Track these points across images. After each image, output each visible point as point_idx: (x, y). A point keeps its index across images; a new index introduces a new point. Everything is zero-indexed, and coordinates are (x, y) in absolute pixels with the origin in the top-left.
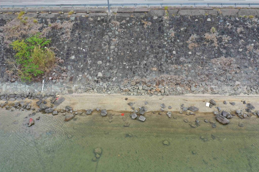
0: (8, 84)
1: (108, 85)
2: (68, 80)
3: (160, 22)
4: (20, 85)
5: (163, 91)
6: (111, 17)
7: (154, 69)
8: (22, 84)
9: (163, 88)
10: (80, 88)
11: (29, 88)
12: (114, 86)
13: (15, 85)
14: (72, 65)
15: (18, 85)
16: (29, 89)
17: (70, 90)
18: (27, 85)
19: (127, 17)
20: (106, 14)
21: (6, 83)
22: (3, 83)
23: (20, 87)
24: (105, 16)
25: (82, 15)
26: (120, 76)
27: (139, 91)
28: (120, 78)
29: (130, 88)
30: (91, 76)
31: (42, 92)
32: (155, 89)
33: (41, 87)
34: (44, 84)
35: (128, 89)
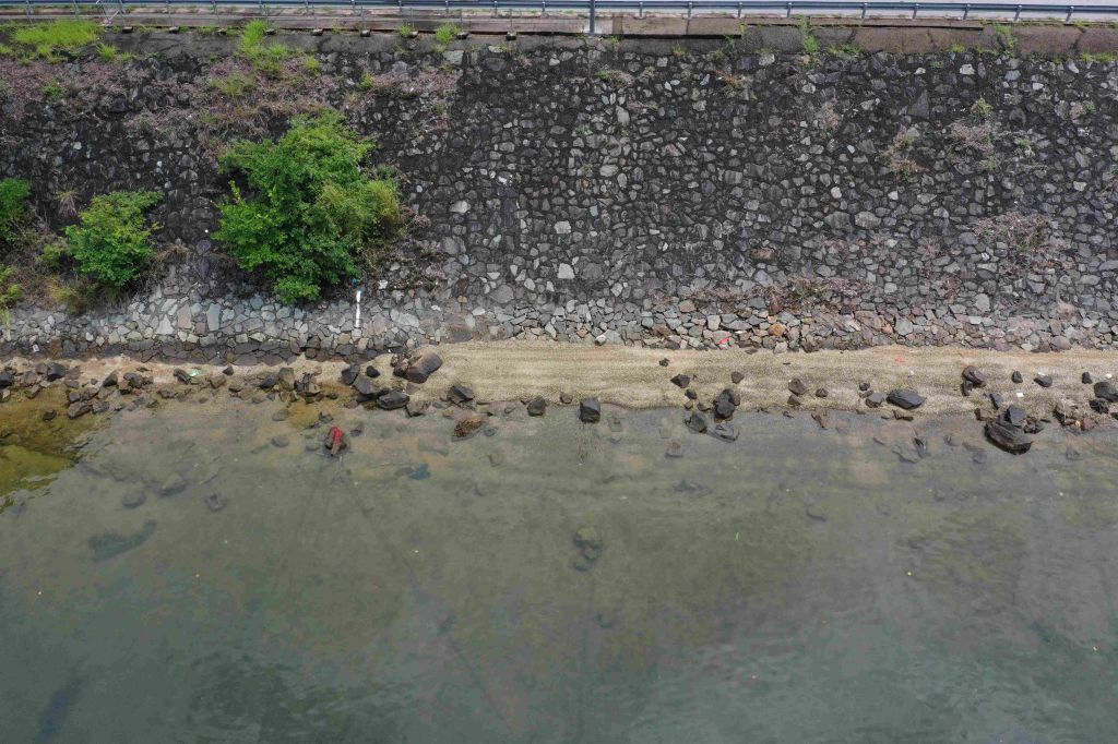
0: (227, 304)
1: (595, 310)
2: (449, 292)
3: (784, 75)
4: (271, 307)
5: (794, 333)
6: (598, 53)
7: (761, 254)
8: (278, 306)
9: (797, 322)
10: (494, 322)
11: (305, 319)
12: (618, 316)
13: (252, 309)
14: (463, 237)
15: (266, 308)
16: (305, 325)
17: (459, 329)
18: (297, 309)
19: (662, 56)
20: (581, 43)
21: (220, 301)
22: (208, 301)
23: (271, 317)
24: (577, 50)
25: (489, 45)
26: (639, 278)
27: (706, 332)
28: (638, 287)
29: (674, 323)
30: (534, 279)
31: (356, 334)
32: (767, 325)
33: (350, 316)
34: (361, 306)
35: (667, 325)
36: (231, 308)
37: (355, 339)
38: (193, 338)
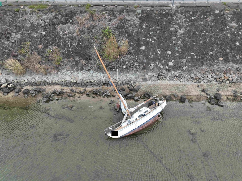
0: (84, 72)
1: (179, 73)
2: (141, 69)
3: (222, 15)
4: (95, 73)
5: (231, 79)
6: (175, 11)
7: (220, 59)
8: (97, 73)
9: (231, 76)
10: (153, 76)
11: (104, 76)
12: (185, 75)
13: (90, 74)
14: (144, 55)
15: (94, 73)
16: (104, 78)
17: (144, 78)
18: (102, 74)
19: (191, 11)
20: (170, 8)
21: (82, 72)
22: (79, 72)
23: (95, 76)
24: (169, 10)
25: (147, 9)
26: (190, 65)
27: (208, 79)
28: (190, 68)
29: (200, 76)
30: (163, 66)
31: (118, 80)
32: (224, 77)
33: (116, 75)
34: (119, 73)
35: (198, 77)
36: (85, 73)
37: (117, 81)
38: (75, 81)
